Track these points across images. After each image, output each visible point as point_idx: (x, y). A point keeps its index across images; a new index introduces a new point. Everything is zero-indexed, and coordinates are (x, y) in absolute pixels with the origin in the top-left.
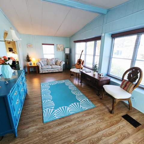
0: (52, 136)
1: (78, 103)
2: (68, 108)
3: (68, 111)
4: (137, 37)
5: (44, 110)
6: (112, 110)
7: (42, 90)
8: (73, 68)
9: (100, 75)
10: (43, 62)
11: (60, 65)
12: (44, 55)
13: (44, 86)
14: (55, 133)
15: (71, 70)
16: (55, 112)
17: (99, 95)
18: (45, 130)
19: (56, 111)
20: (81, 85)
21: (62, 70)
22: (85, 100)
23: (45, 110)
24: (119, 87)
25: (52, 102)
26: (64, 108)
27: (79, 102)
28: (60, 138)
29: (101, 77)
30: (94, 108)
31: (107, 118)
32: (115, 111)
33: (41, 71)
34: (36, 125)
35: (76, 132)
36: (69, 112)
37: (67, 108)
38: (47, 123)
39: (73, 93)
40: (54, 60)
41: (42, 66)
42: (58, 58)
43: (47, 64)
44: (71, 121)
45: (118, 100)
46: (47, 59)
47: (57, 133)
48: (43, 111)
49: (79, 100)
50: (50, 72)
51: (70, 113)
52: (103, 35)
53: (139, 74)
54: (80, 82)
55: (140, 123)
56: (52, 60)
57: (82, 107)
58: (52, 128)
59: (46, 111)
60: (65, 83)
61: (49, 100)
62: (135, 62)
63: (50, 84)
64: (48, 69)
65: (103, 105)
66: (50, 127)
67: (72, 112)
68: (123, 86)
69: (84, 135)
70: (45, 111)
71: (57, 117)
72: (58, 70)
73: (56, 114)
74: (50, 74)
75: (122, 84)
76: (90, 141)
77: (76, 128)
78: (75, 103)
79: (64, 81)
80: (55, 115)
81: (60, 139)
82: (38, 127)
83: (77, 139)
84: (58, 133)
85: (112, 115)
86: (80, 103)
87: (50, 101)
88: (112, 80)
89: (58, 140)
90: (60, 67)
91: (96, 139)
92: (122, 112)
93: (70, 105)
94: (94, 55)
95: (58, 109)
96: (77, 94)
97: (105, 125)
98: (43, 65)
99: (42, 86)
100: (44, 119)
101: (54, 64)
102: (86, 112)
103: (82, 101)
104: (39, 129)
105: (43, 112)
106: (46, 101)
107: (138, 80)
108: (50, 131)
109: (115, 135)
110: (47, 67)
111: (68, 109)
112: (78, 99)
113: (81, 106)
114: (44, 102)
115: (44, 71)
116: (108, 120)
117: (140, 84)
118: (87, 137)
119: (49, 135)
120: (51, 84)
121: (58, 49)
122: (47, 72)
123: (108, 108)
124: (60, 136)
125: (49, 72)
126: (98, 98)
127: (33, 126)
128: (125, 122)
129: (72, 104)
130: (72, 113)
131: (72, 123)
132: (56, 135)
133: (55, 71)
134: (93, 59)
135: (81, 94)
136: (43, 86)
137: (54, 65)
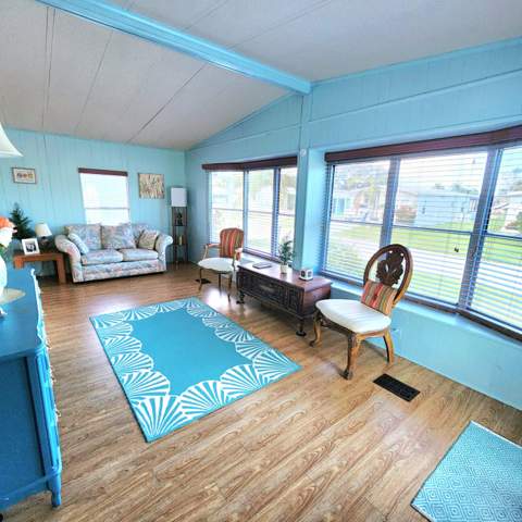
0: (190, 473)
1: (247, 366)
2: (218, 383)
3: (223, 392)
4: (392, 164)
5: (137, 403)
6: (348, 367)
7: (107, 342)
8: (207, 257)
9: (303, 274)
10: (83, 238)
11: (154, 249)
12: (87, 212)
13: (108, 325)
14: (195, 462)
15: (201, 263)
16: (179, 404)
17: (305, 334)
18: (160, 462)
19: (179, 399)
20: (242, 310)
21: (163, 268)
22: (265, 353)
23: (140, 402)
24: (357, 303)
25: (158, 374)
26: (206, 386)
27: (250, 362)
28: (217, 471)
29: (307, 278)
30: (296, 371)
31: (336, 392)
32: (356, 371)
33: (81, 273)
34: (123, 453)
35: (262, 444)
36: (225, 395)
37: (215, 384)
38: (159, 439)
39: (222, 337)
40: (129, 232)
41: (82, 254)
42: (144, 224)
43: (103, 247)
44: (239, 417)
45: (362, 335)
46: (102, 228)
47: (203, 458)
48: (134, 406)
49: (249, 357)
50: (119, 274)
51: (231, 397)
52: (303, 153)
53: (404, 263)
54: (238, 302)
55: (417, 388)
56: (120, 229)
57: (261, 377)
58: (181, 451)
59: (143, 405)
60: (184, 309)
61: (144, 371)
62: (390, 232)
63: (132, 318)
64: (109, 263)
65: (319, 360)
66: (174, 449)
67: (232, 393)
68: (369, 298)
69: (286, 446)
70: (139, 407)
71: (190, 417)
72: (149, 266)
73: (184, 407)
74: (118, 283)
75: (366, 294)
76: (305, 458)
77: (258, 434)
78: (237, 368)
79: (179, 304)
80: (181, 413)
81: (220, 473)
82: (131, 457)
83: (269, 462)
84: (205, 460)
85: (348, 382)
86: (254, 365)
87: (151, 373)
88: (336, 285)
89: (212, 478)
90: (155, 254)
91: (320, 449)
92: (372, 371)
93: (224, 375)
94: (275, 213)
95: (186, 393)
96: (237, 340)
97: (336, 410)
98: (85, 250)
99: (101, 325)
100: (145, 429)
101: (132, 244)
102: (277, 386)
103: (258, 356)
104: (135, 462)
105: (133, 412)
106: (135, 375)
107: (402, 277)
108: (179, 459)
109: (365, 428)
110: (106, 256)
111: (220, 386)
112: (243, 354)
113: (258, 374)
114: (126, 378)
115: (93, 273)
116: (341, 397)
117: (409, 289)
118: (295, 450)
119: (180, 471)
120: (136, 317)
121: (143, 190)
122: (104, 276)
123: (334, 366)
124: (214, 465)
125: (112, 275)
126: (303, 344)
127: (111, 459)
128: (383, 395)
129: (229, 371)
130: (235, 396)
131: (244, 422)
132: (201, 466)
133: (136, 272)
134: (273, 224)
135: (250, 339)
136: (105, 326)
137: (131, 248)
